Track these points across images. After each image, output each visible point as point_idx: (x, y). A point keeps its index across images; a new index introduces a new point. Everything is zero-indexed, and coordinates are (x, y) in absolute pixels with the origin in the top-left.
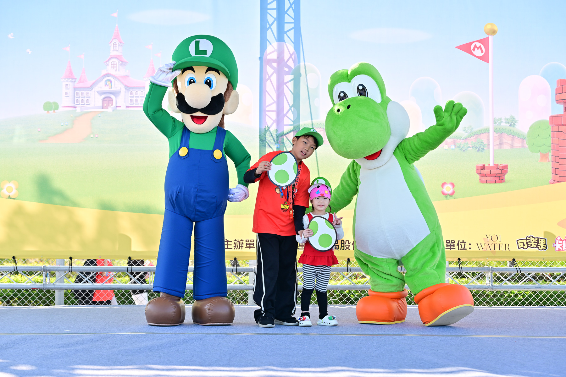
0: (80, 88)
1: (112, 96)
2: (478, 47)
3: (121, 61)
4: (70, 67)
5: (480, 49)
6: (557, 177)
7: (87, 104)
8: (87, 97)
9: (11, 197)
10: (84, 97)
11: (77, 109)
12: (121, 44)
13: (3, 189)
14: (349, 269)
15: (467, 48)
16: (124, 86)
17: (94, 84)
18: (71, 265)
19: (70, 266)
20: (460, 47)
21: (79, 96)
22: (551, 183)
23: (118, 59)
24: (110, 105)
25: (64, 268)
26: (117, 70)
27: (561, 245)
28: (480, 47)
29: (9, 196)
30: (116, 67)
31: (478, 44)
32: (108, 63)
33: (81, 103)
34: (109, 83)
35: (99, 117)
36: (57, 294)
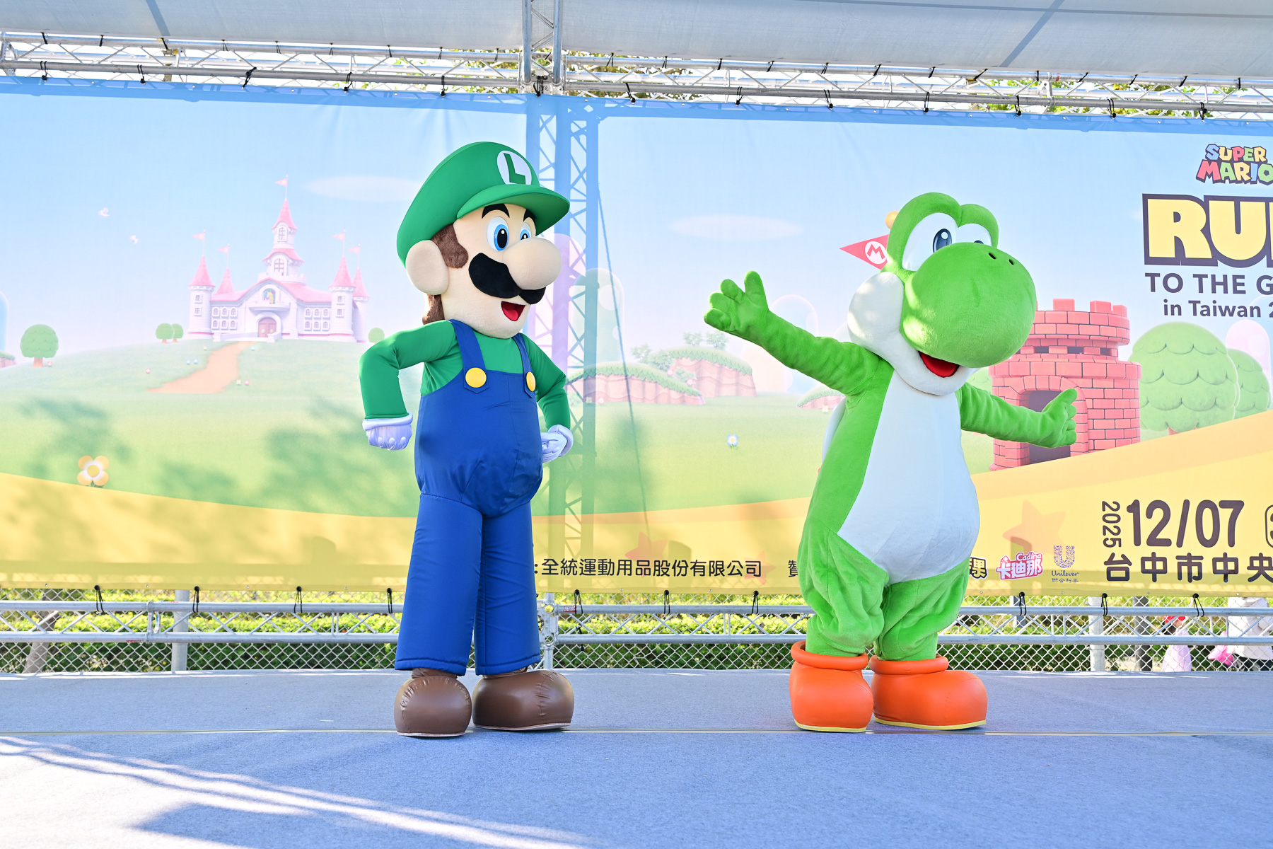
0: (221, 302)
1: (276, 317)
2: (876, 248)
3: (291, 259)
4: (205, 266)
5: (879, 252)
6: (1002, 461)
7: (231, 330)
8: (232, 318)
9: (96, 483)
10: (227, 318)
11: (214, 336)
12: (292, 231)
13: (82, 470)
14: (667, 609)
15: (858, 250)
16: (295, 301)
17: (245, 296)
18: (198, 601)
19: (195, 603)
20: (848, 249)
21: (218, 316)
22: (993, 470)
23: (287, 256)
24: (272, 331)
25: (185, 606)
26: (285, 274)
27: (1009, 569)
28: (879, 249)
29: (93, 482)
30: (283, 268)
31: (876, 245)
32: (269, 261)
33: (221, 327)
34: (270, 294)
35: (253, 350)
36: (175, 650)
